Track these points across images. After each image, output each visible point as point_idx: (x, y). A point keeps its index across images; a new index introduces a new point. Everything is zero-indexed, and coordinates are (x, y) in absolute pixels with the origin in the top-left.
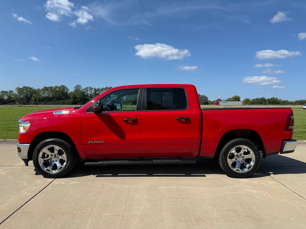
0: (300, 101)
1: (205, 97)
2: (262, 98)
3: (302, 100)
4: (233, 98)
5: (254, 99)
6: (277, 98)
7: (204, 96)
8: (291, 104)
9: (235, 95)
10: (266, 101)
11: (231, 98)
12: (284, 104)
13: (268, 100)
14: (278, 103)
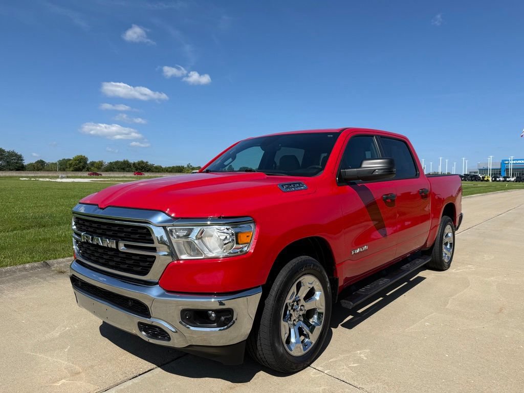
0: (177, 167)
1: (16, 155)
2: (124, 161)
3: (179, 167)
4: (76, 160)
5: (112, 162)
6: (147, 162)
7: (13, 152)
8: (167, 171)
9: (79, 154)
10: (130, 166)
11: (72, 159)
12: (157, 171)
13: (134, 164)
14: (149, 170)
